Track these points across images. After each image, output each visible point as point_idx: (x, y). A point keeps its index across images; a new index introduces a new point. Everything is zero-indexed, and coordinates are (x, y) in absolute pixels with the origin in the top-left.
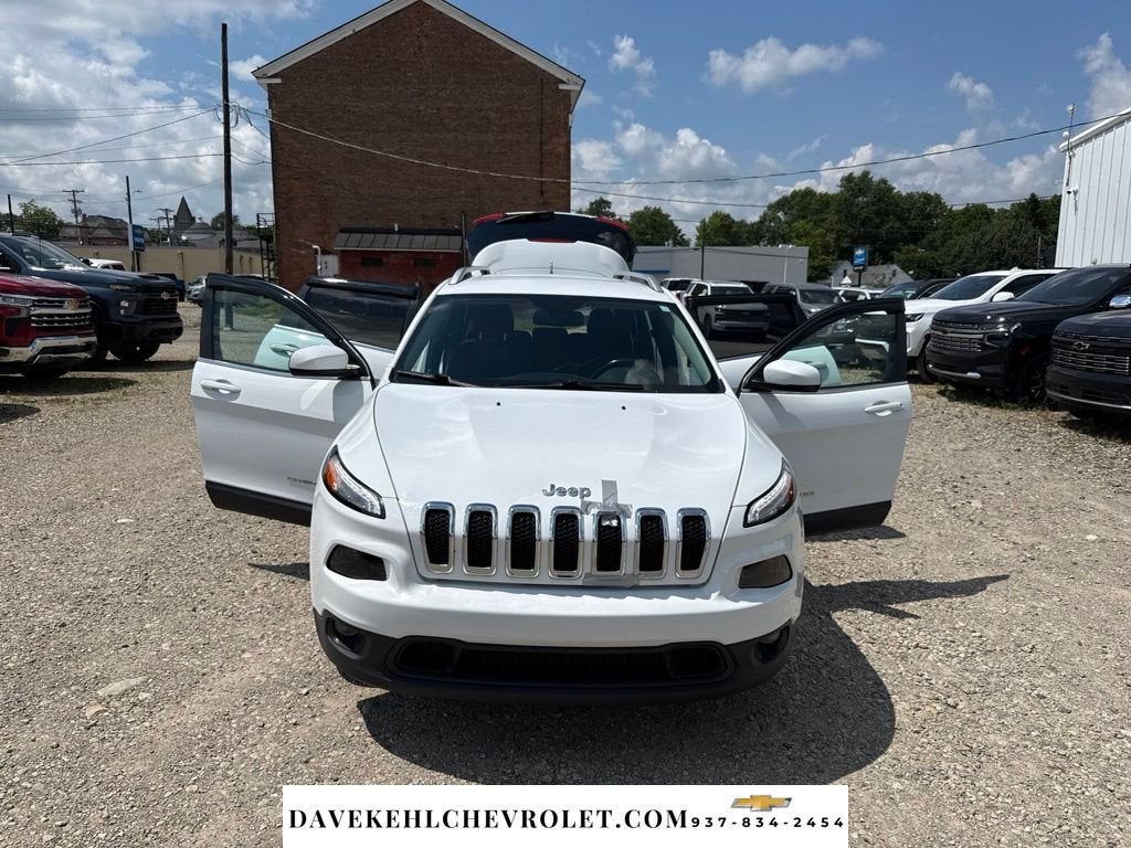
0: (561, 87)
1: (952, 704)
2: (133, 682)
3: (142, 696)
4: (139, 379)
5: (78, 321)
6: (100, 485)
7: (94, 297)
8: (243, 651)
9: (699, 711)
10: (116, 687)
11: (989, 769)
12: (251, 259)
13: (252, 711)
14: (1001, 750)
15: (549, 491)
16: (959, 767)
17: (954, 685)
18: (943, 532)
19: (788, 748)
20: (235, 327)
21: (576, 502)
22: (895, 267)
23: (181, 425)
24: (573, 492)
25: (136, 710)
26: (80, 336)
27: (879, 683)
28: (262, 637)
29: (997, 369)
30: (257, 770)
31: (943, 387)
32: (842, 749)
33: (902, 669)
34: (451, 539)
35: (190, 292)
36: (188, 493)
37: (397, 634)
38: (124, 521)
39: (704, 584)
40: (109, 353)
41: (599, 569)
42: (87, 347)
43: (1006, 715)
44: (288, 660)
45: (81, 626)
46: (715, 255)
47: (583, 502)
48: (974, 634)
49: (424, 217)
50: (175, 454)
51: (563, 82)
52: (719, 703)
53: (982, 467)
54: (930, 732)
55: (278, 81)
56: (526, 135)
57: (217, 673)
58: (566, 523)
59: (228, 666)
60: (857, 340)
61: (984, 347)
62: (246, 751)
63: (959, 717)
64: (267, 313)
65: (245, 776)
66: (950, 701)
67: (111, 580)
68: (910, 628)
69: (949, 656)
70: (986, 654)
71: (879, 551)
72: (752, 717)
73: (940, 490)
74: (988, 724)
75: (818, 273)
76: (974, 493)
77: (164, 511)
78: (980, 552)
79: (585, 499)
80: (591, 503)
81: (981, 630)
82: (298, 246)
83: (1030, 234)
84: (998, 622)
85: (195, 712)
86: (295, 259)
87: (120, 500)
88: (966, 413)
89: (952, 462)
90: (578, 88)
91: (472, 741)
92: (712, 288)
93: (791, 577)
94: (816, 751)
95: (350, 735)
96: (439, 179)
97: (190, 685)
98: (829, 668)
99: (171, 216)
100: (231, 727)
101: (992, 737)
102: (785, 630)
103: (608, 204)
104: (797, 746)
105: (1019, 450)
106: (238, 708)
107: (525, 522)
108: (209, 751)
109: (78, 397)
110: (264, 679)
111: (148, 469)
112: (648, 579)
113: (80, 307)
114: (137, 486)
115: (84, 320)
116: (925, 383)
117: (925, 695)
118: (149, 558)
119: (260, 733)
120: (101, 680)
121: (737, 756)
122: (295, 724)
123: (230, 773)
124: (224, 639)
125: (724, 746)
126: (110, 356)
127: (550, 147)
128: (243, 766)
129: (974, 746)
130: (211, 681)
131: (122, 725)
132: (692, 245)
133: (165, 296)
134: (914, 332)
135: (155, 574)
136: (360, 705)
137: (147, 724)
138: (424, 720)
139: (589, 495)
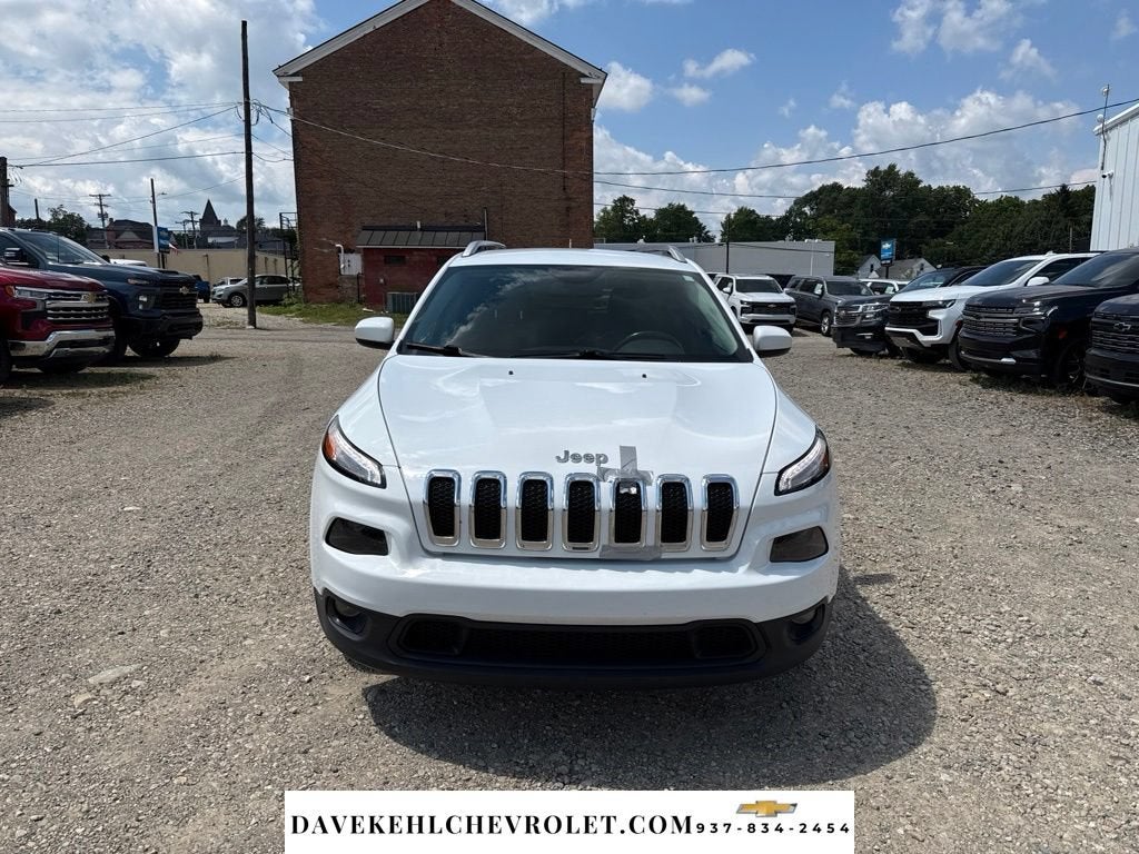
0: (583, 81)
1: (1002, 691)
2: (127, 670)
3: (135, 684)
4: (158, 374)
5: (95, 315)
6: (109, 474)
7: (111, 292)
8: (245, 638)
9: (728, 698)
10: (109, 674)
11: (1046, 759)
12: (276, 260)
13: (251, 698)
14: (1058, 739)
15: (562, 457)
16: (1013, 758)
17: (1002, 671)
18: (982, 515)
19: (825, 737)
20: (258, 325)
21: (592, 469)
22: (923, 261)
23: (197, 416)
24: (589, 458)
25: (128, 698)
26: (98, 329)
27: (920, 669)
28: (266, 623)
29: (1032, 354)
30: (252, 761)
31: (976, 375)
32: (883, 737)
33: (945, 654)
34: (456, 509)
35: (214, 293)
36: (199, 482)
37: (399, 612)
38: (131, 508)
39: (732, 557)
40: (128, 348)
41: (616, 541)
42: (104, 342)
43: (1061, 702)
44: (291, 646)
45: (77, 613)
46: (739, 250)
47: (599, 468)
48: (1021, 619)
49: (446, 214)
50: (189, 444)
51: (586, 76)
52: (748, 690)
53: (1021, 451)
54: (979, 721)
55: (300, 79)
56: (548, 129)
57: (216, 660)
58: (581, 491)
59: (228, 653)
60: (887, 328)
61: (1019, 332)
62: (240, 741)
63: (1010, 704)
64: (291, 312)
65: (238, 767)
66: (999, 687)
67: (112, 567)
68: (951, 612)
69: (995, 641)
70: (1035, 639)
71: (916, 535)
72: (784, 705)
73: (977, 474)
74: (1041, 712)
75: (845, 266)
76: (1014, 477)
77: (173, 499)
78: (1023, 535)
79: (602, 465)
80: (608, 470)
81: (1029, 615)
82: (321, 245)
83: (1061, 226)
84: (1046, 607)
85: (190, 700)
86: (318, 258)
87: (129, 488)
88: (1001, 399)
89: (989, 447)
90: (600, 81)
91: (483, 731)
92: (737, 281)
93: (826, 551)
94: (855, 740)
95: (353, 723)
96: (462, 176)
97: (186, 672)
98: (866, 654)
99: (197, 218)
100: (226, 716)
101: (1047, 726)
102: (821, 608)
103: (632, 201)
104: (834, 735)
105: (1059, 435)
106: (236, 696)
107: (536, 489)
108: (201, 741)
109: (95, 391)
110: (265, 666)
111: (160, 459)
112: (670, 551)
113: (97, 301)
114: (149, 475)
115: (102, 314)
116: (957, 371)
117: (972, 682)
118: (154, 545)
119: (258, 721)
120: (94, 668)
121: (769, 746)
122: (295, 713)
123: (222, 764)
124: (225, 626)
125: (755, 735)
126: (129, 352)
127: (573, 142)
128: (236, 756)
129: (1028, 734)
130: (209, 668)
131: (112, 714)
132: (717, 241)
133: (184, 290)
134: (945, 319)
135: (158, 561)
136: (366, 692)
137: (138, 713)
138: (433, 708)
139: (606, 461)
